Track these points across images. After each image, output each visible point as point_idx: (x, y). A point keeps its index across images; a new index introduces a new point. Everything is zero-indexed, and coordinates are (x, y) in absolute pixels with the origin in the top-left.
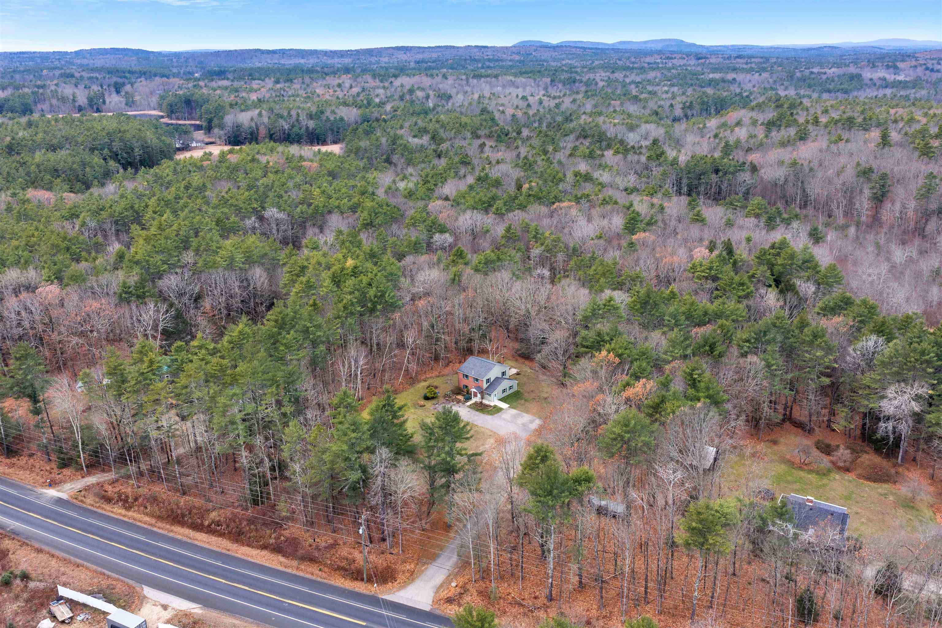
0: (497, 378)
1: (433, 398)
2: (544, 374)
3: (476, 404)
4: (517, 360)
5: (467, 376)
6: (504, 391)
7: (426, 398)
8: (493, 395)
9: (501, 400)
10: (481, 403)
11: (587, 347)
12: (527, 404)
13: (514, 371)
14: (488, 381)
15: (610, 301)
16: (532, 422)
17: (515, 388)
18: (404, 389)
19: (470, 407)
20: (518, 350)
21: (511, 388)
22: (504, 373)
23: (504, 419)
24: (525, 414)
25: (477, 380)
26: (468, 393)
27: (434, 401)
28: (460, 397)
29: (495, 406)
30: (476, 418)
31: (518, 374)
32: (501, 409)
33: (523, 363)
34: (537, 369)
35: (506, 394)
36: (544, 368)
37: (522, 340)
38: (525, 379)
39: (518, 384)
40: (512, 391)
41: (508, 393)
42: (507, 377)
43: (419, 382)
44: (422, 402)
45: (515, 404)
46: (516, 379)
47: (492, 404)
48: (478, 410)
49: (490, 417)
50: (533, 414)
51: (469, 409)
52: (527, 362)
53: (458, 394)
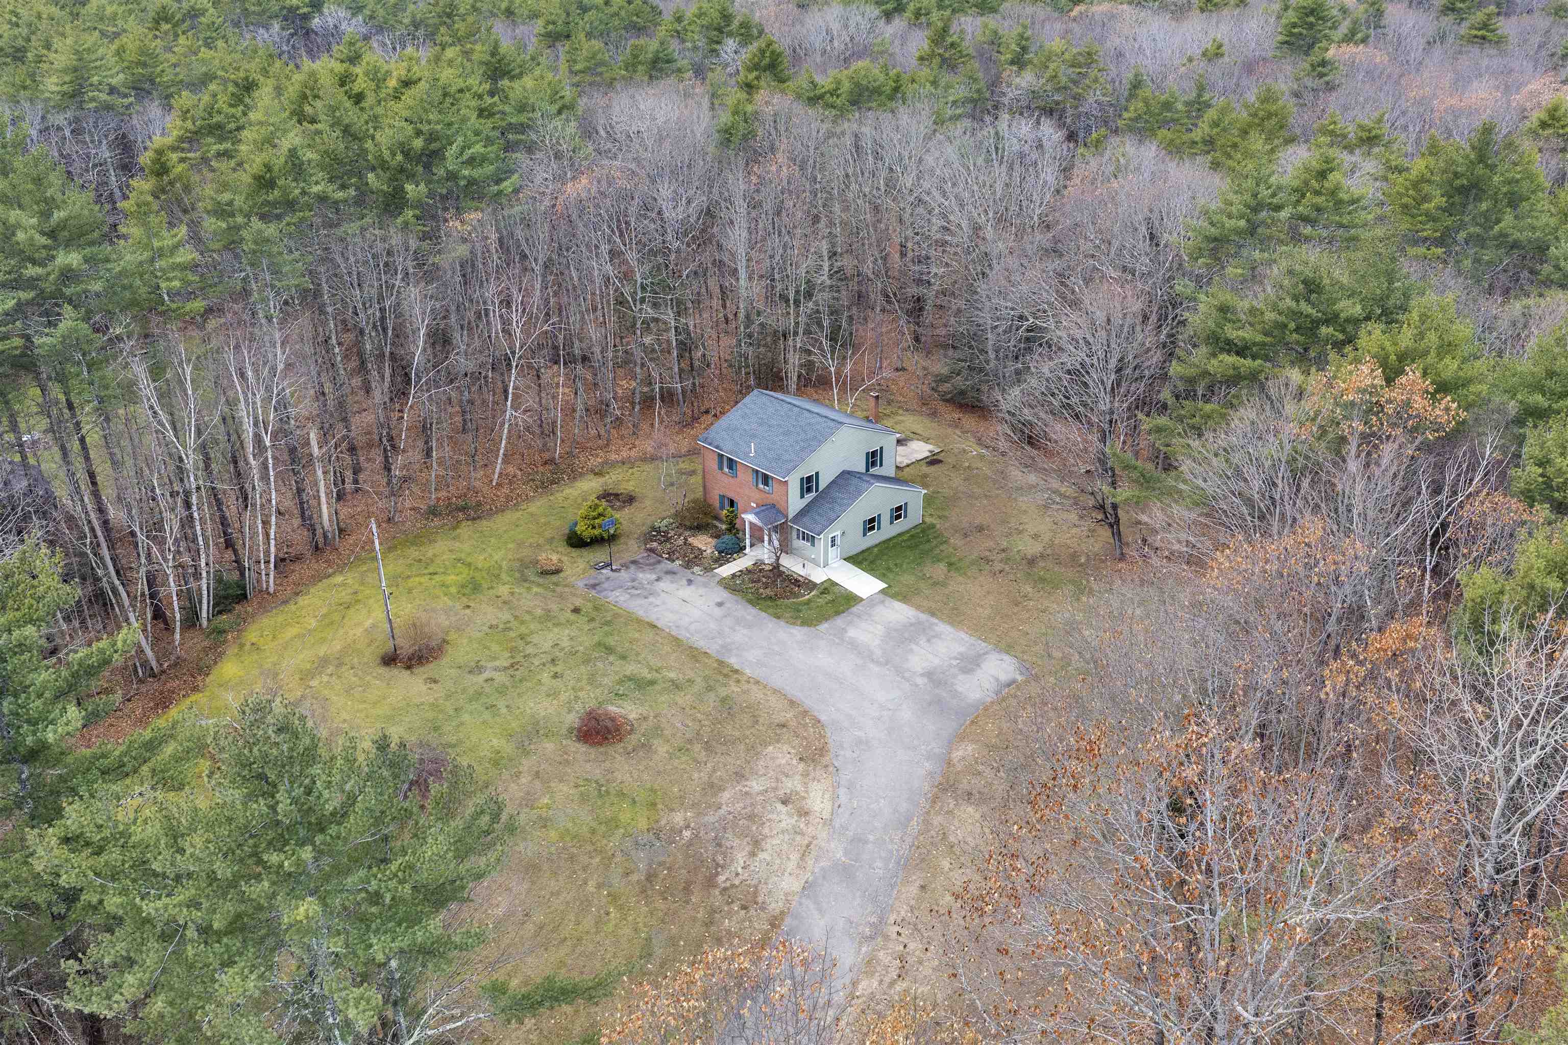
0: (846, 476)
1: (597, 541)
2: (1029, 465)
3: (754, 573)
4: (934, 414)
5: (731, 463)
6: (871, 524)
7: (576, 542)
8: (823, 540)
9: (857, 560)
10: (776, 567)
11: (1241, 351)
12: (959, 585)
13: (919, 450)
14: (808, 484)
15: (1322, 175)
16: (970, 664)
17: (915, 516)
18: (511, 503)
19: (731, 585)
20: (942, 379)
21: (898, 513)
22: (874, 458)
23: (854, 646)
24: (943, 628)
25: (766, 479)
26: (733, 527)
27: (599, 555)
28: (704, 543)
29: (829, 587)
30: (740, 635)
31: (933, 461)
32: (848, 601)
33: (956, 424)
34: (1003, 445)
35: (875, 538)
36: (1031, 441)
37: (948, 344)
38: (957, 481)
39: (928, 501)
40: (901, 526)
41: (887, 530)
42: (888, 469)
43: (575, 475)
44: (553, 557)
45: (908, 579)
46: (923, 481)
47: (818, 576)
48: (756, 600)
49: (798, 633)
50: (979, 629)
51: (723, 594)
52: (969, 421)
53: (699, 528)
